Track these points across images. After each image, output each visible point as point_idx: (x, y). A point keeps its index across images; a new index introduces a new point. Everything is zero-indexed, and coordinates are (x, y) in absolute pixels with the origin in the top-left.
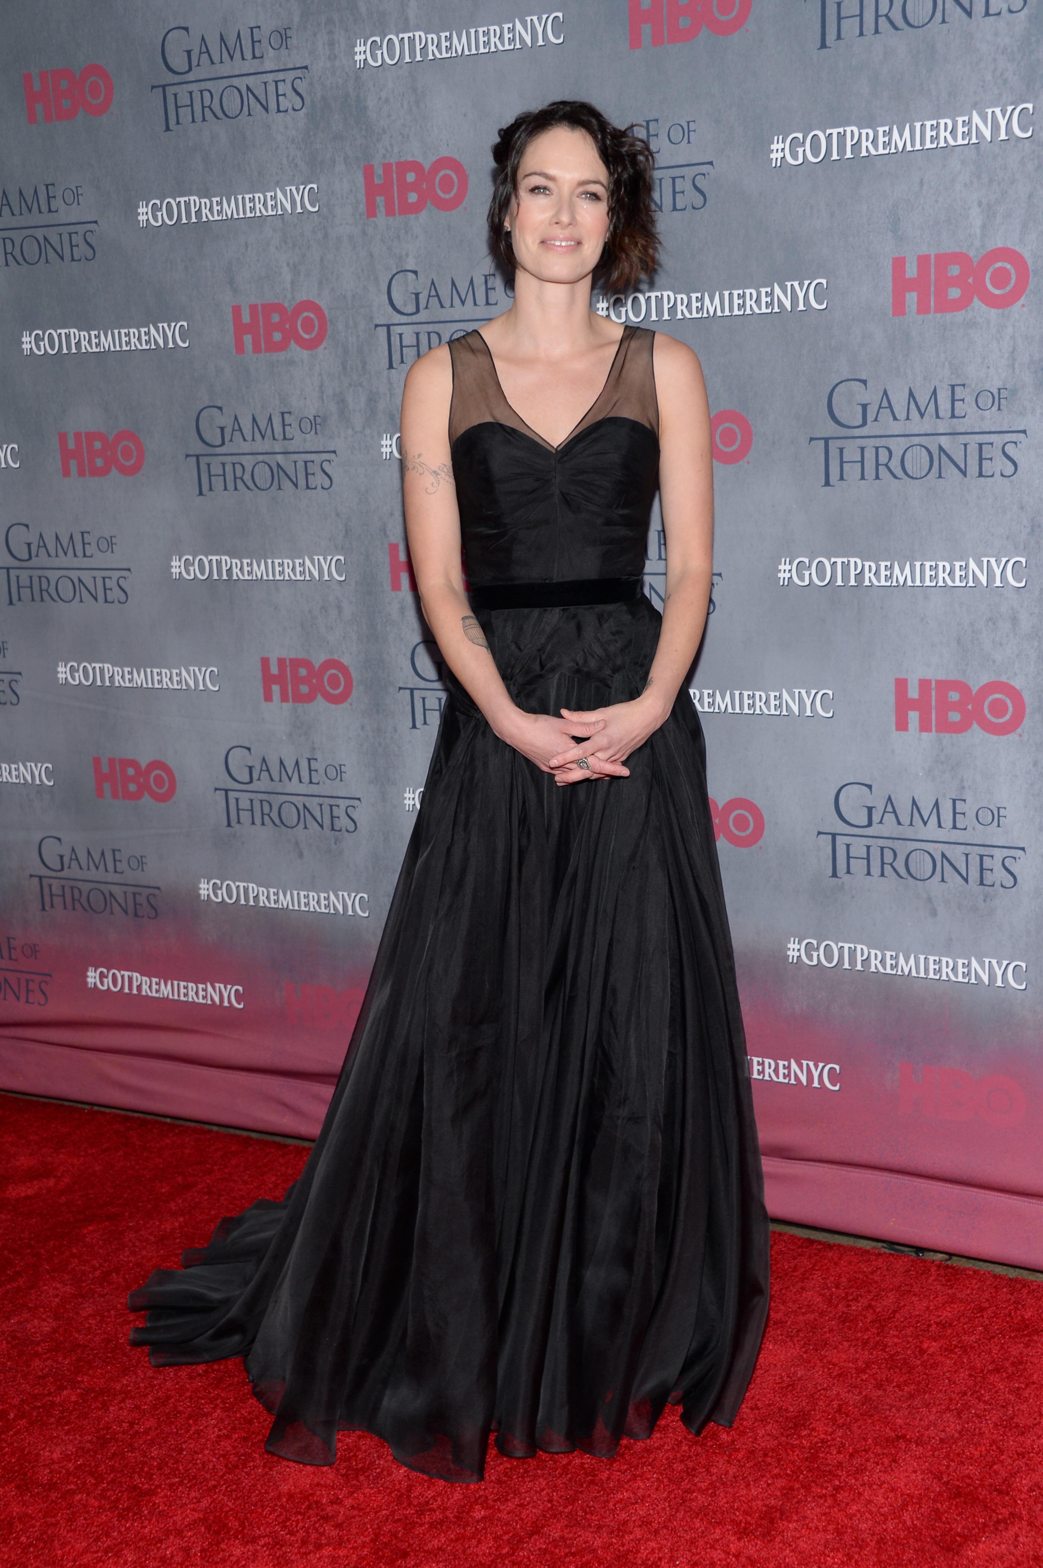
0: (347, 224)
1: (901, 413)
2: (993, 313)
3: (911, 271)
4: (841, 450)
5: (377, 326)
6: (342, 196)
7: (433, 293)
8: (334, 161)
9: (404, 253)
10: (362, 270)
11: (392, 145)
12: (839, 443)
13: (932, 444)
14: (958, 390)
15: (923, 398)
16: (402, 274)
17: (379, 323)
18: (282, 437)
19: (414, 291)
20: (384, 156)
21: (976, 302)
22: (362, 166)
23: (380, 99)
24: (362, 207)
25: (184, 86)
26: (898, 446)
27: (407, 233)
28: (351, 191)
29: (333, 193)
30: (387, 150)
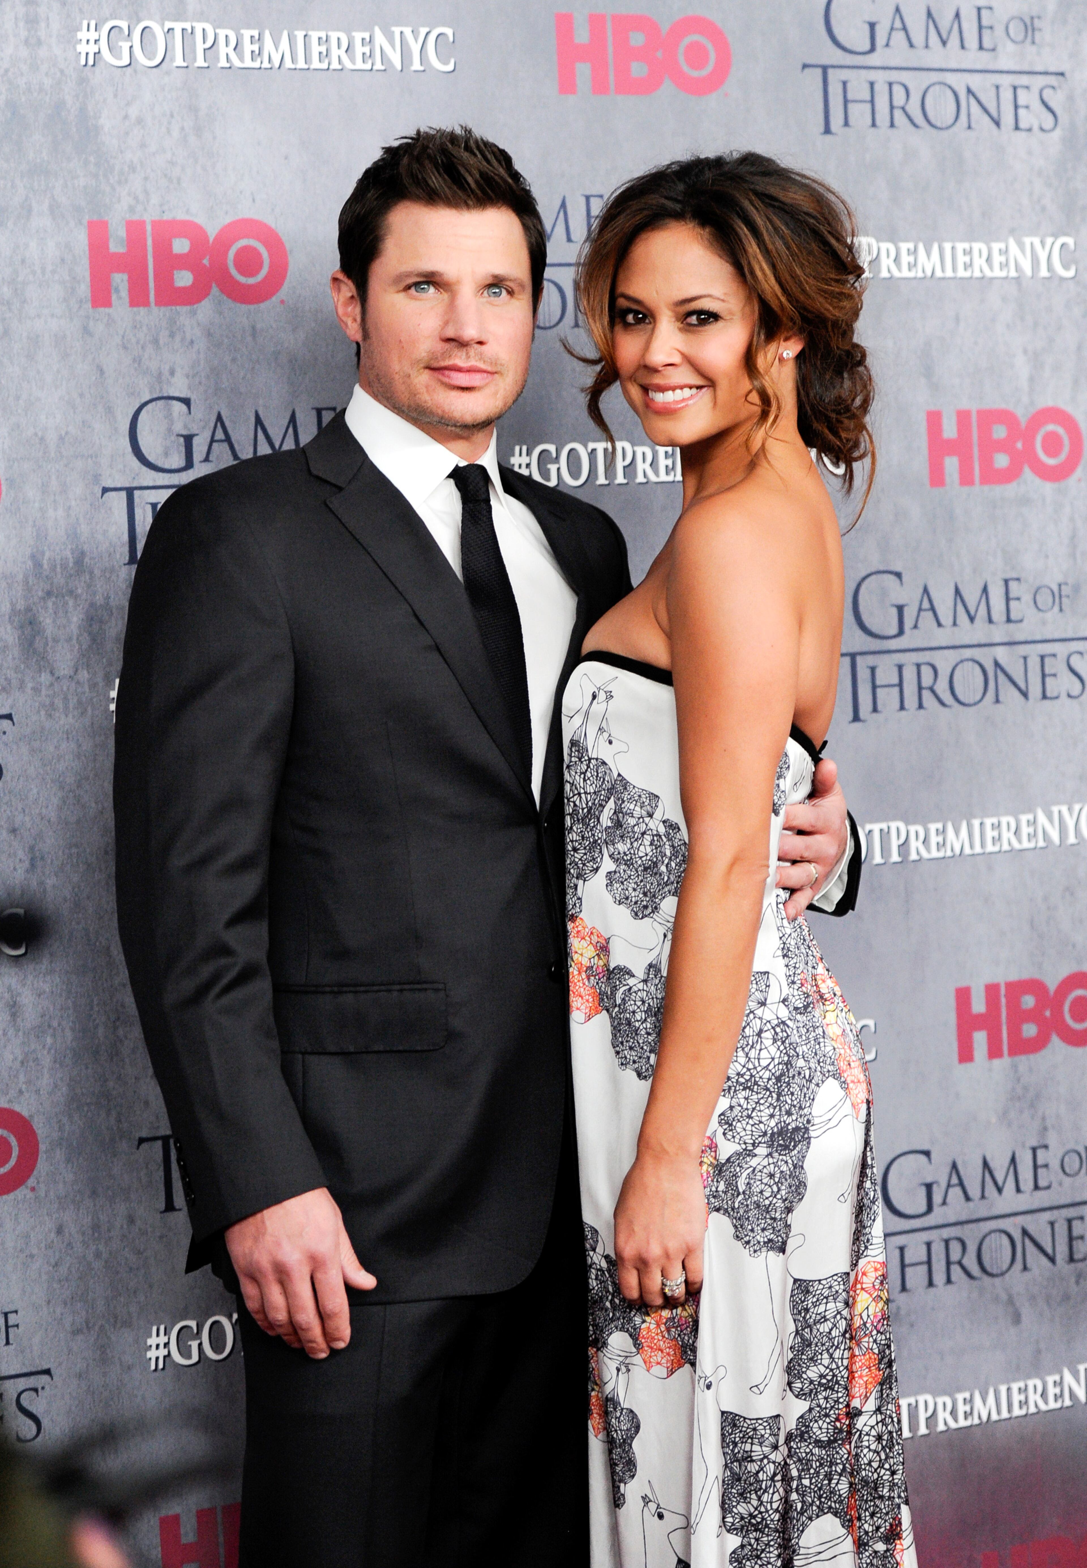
0: (52, 316)
1: (946, 617)
2: (1048, 488)
3: (950, 430)
4: (873, 670)
5: (105, 490)
6: (43, 270)
7: (220, 435)
8: (30, 210)
9: (167, 367)
10: (81, 395)
11: (146, 192)
12: (871, 660)
13: (985, 657)
14: (1013, 585)
15: (972, 596)
16: (160, 403)
17: (109, 484)
18: (1004, 618)
19: (185, 433)
20: (132, 209)
21: (1027, 472)
22: (85, 222)
23: (126, 117)
24: (84, 289)
25: (863, 72)
26: (944, 661)
27: (172, 335)
28: (63, 260)
29: (23, 261)
30: (136, 198)
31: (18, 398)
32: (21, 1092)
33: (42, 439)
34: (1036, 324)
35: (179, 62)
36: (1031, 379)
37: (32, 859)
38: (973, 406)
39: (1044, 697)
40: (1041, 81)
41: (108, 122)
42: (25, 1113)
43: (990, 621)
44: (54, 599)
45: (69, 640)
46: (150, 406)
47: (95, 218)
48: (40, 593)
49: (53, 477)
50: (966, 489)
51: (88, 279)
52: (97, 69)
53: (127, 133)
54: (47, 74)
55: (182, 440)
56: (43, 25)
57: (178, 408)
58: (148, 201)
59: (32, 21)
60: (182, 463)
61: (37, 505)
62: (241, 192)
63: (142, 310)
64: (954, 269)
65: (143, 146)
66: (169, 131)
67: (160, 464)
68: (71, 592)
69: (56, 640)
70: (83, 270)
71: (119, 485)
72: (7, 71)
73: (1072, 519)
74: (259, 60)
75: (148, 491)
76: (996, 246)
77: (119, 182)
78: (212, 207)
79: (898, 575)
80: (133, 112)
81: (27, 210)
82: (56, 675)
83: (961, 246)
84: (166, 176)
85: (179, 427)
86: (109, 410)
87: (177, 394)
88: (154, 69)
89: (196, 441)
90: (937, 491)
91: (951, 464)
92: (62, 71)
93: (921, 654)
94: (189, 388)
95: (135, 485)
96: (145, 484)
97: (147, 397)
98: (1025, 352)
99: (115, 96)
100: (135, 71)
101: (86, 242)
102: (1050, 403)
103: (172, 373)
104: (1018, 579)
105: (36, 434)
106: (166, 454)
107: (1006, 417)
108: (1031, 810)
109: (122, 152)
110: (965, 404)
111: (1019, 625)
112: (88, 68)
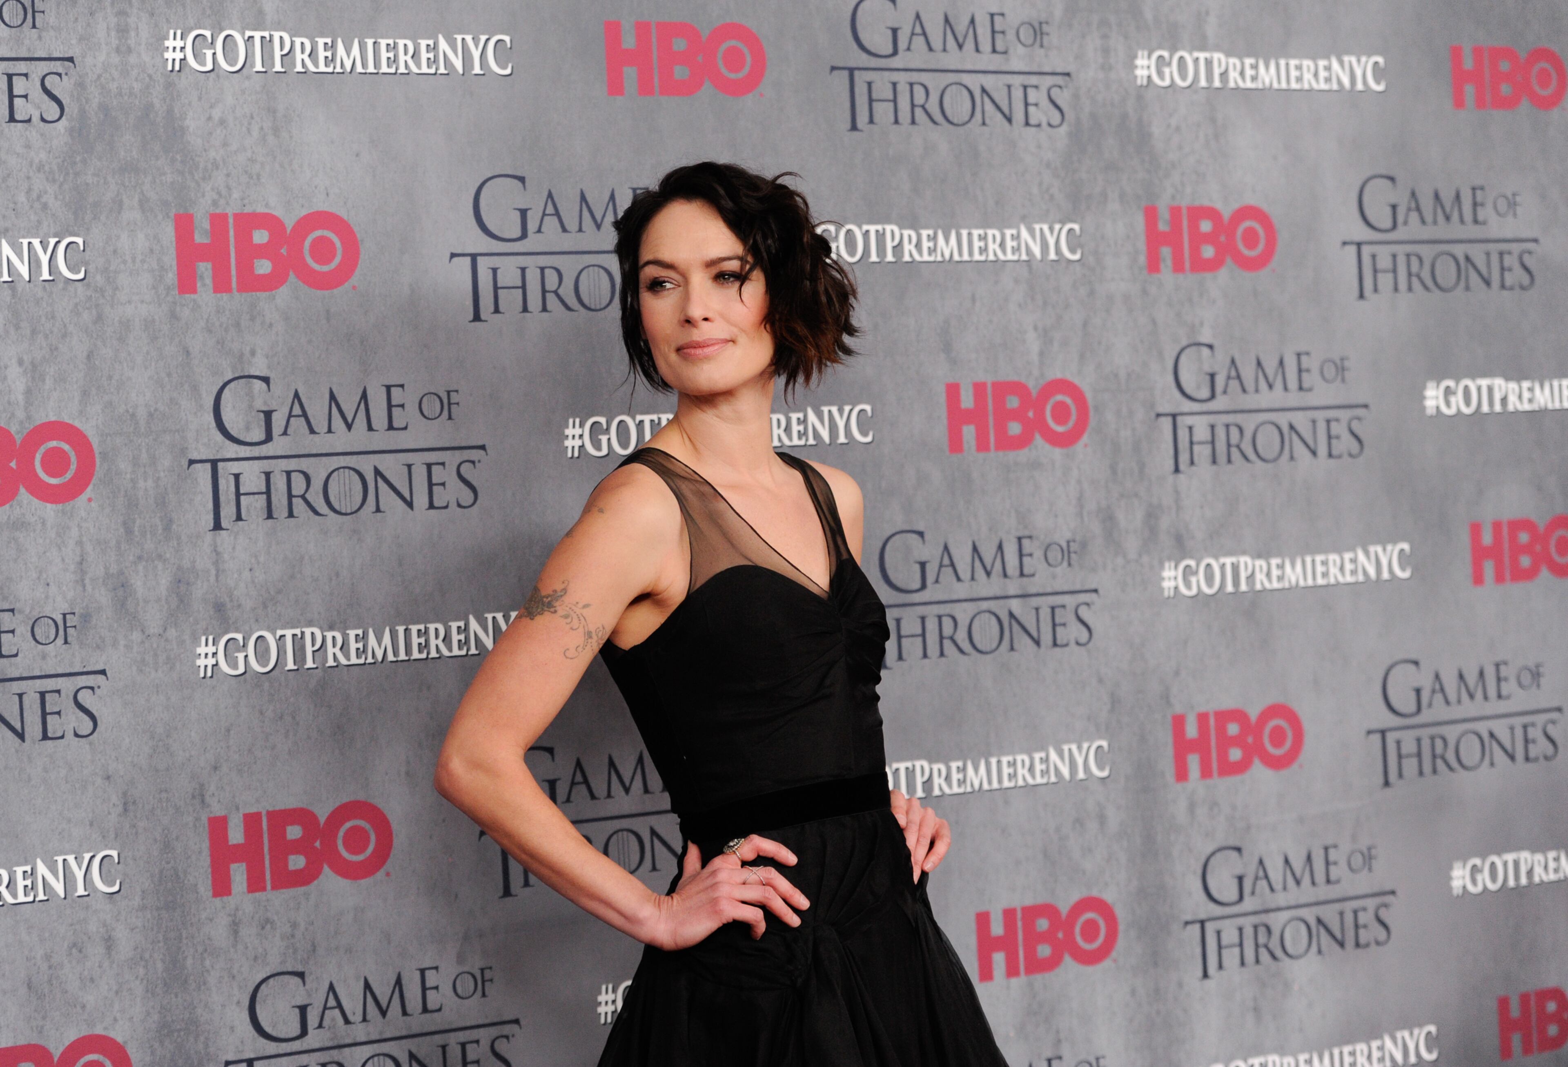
31: (110, 378)
32: (115, 1020)
33: (133, 415)
34: (1045, 303)
35: (259, 67)
36: (1041, 354)
37: (125, 804)
38: (989, 379)
39: (1055, 644)
40: (1049, 81)
41: (193, 123)
42: (120, 1039)
43: (1005, 575)
44: (144, 563)
45: (159, 600)
46: (232, 385)
47: (181, 211)
48: (131, 558)
49: (144, 451)
50: (981, 455)
51: (175, 268)
52: (182, 74)
53: (211, 134)
54: (136, 80)
55: (262, 415)
56: (133, 34)
57: (258, 385)
58: (230, 196)
59: (123, 31)
60: (262, 437)
61: (128, 476)
62: (316, 187)
63: (225, 296)
64: (971, 253)
65: (225, 144)
66: (249, 130)
67: (242, 438)
68: (160, 557)
69: (146, 601)
70: (170, 259)
71: (204, 458)
72: (99, 76)
73: (1079, 482)
74: (332, 66)
75: (231, 463)
76: (1009, 232)
77: (204, 179)
78: (289, 201)
79: (921, 534)
80: (216, 113)
81: (118, 205)
82: (147, 633)
83: (976, 233)
84: (246, 172)
85: (259, 404)
86: (195, 389)
87: (257, 373)
88: (235, 75)
89: (275, 416)
90: (955, 457)
91: (969, 432)
92: (150, 76)
93: (942, 606)
94: (269, 367)
95: (218, 457)
96: (228, 456)
97: (230, 377)
98: (1036, 328)
99: (200, 99)
100: (218, 76)
101: (173, 234)
102: (1059, 375)
103: (253, 353)
104: (1030, 537)
105: (127, 411)
106: (248, 428)
107: (1018, 388)
108: (1043, 748)
109: (205, 150)
110: (981, 376)
111: (1032, 579)
112: (174, 73)
